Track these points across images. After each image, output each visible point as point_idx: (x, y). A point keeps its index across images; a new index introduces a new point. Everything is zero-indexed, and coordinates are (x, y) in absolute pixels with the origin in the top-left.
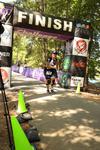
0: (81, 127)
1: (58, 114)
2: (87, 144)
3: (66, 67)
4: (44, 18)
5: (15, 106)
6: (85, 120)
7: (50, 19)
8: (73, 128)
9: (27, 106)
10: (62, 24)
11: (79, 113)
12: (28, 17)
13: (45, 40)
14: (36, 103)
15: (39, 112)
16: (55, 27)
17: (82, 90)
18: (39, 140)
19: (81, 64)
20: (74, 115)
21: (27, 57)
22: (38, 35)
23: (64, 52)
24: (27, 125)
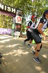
0: (18, 50)
1: (10, 46)
2: (20, 56)
4: (3, 6)
6: (20, 48)
7: (6, 6)
8: (15, 51)
10: (11, 9)
13: (4, 16)
15: (2, 46)
16: (8, 10)
17: (19, 37)
18: (2, 57)
19: (19, 27)
20: (16, 46)
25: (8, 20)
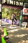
1: (18, 36)
3: (21, 19)
5: (3, 33)
9: (7, 33)
11: (26, 36)
12: (7, 1)
13: (13, 9)
16: (16, 4)
17: (26, 27)
20: (24, 36)
21: (7, 16)
22: (10, 8)
23: (20, 14)
24: (7, 40)
25: (16, 13)
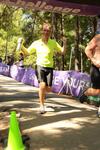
9: (25, 140)
14: (41, 133)
